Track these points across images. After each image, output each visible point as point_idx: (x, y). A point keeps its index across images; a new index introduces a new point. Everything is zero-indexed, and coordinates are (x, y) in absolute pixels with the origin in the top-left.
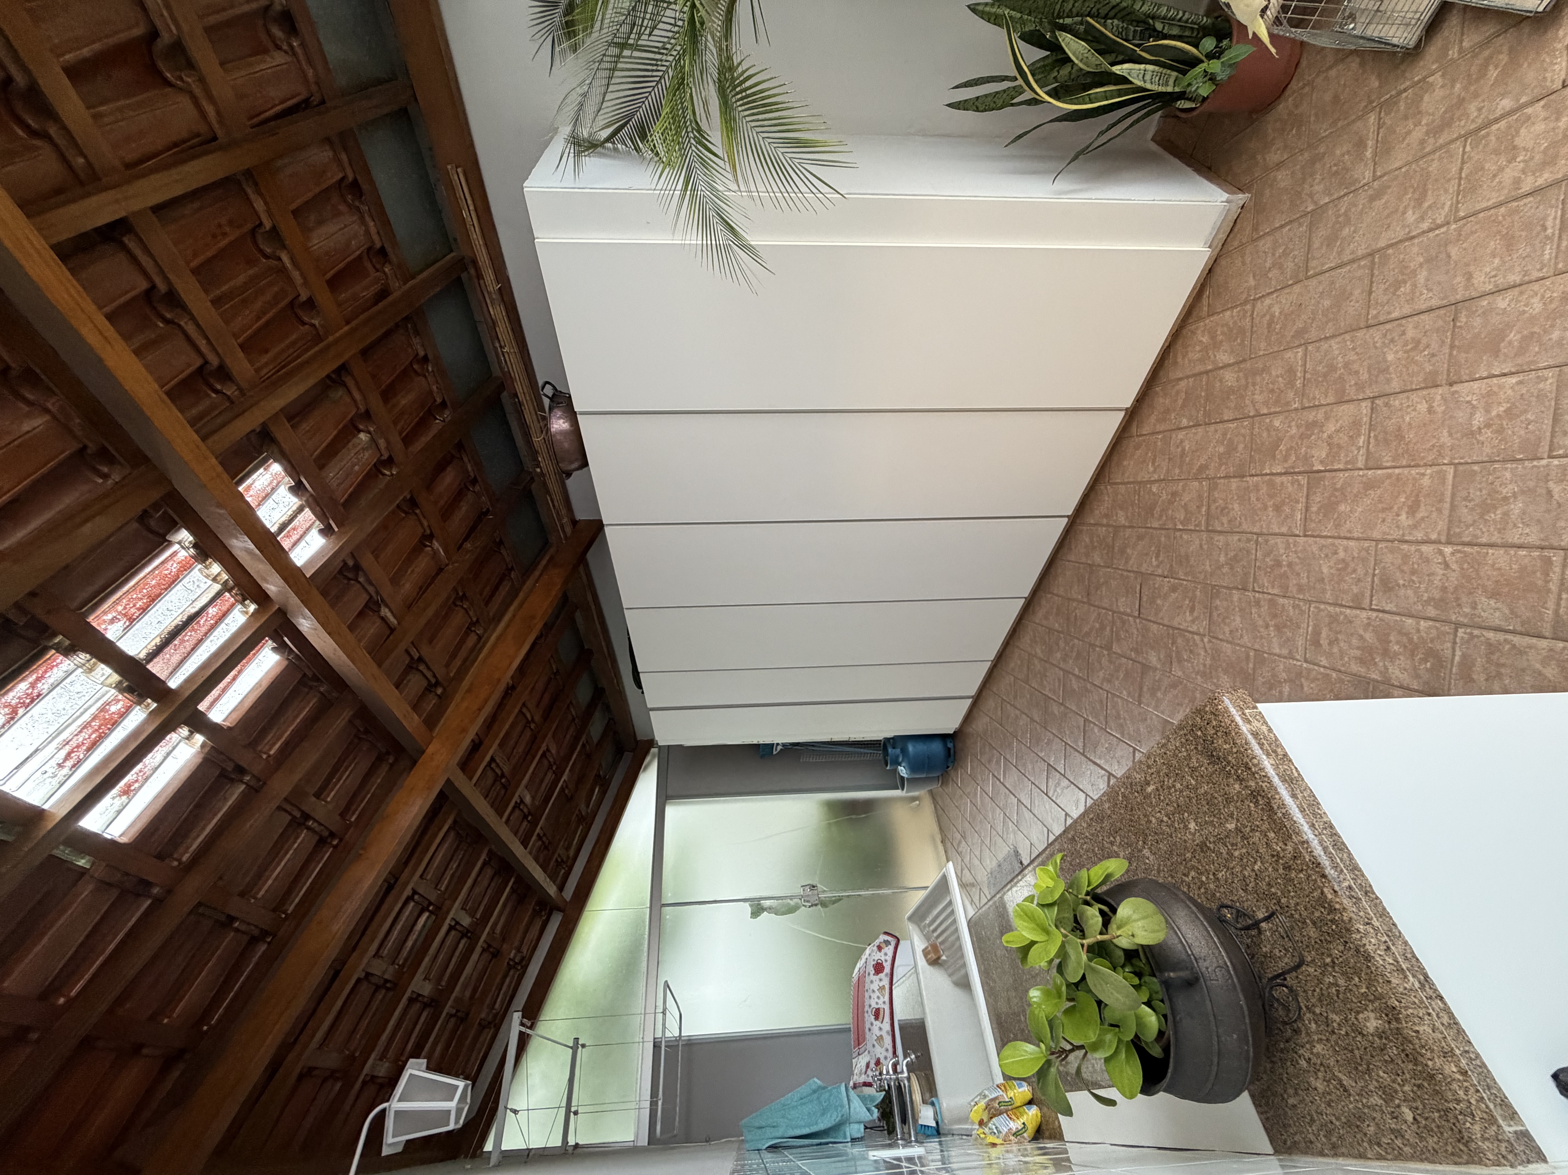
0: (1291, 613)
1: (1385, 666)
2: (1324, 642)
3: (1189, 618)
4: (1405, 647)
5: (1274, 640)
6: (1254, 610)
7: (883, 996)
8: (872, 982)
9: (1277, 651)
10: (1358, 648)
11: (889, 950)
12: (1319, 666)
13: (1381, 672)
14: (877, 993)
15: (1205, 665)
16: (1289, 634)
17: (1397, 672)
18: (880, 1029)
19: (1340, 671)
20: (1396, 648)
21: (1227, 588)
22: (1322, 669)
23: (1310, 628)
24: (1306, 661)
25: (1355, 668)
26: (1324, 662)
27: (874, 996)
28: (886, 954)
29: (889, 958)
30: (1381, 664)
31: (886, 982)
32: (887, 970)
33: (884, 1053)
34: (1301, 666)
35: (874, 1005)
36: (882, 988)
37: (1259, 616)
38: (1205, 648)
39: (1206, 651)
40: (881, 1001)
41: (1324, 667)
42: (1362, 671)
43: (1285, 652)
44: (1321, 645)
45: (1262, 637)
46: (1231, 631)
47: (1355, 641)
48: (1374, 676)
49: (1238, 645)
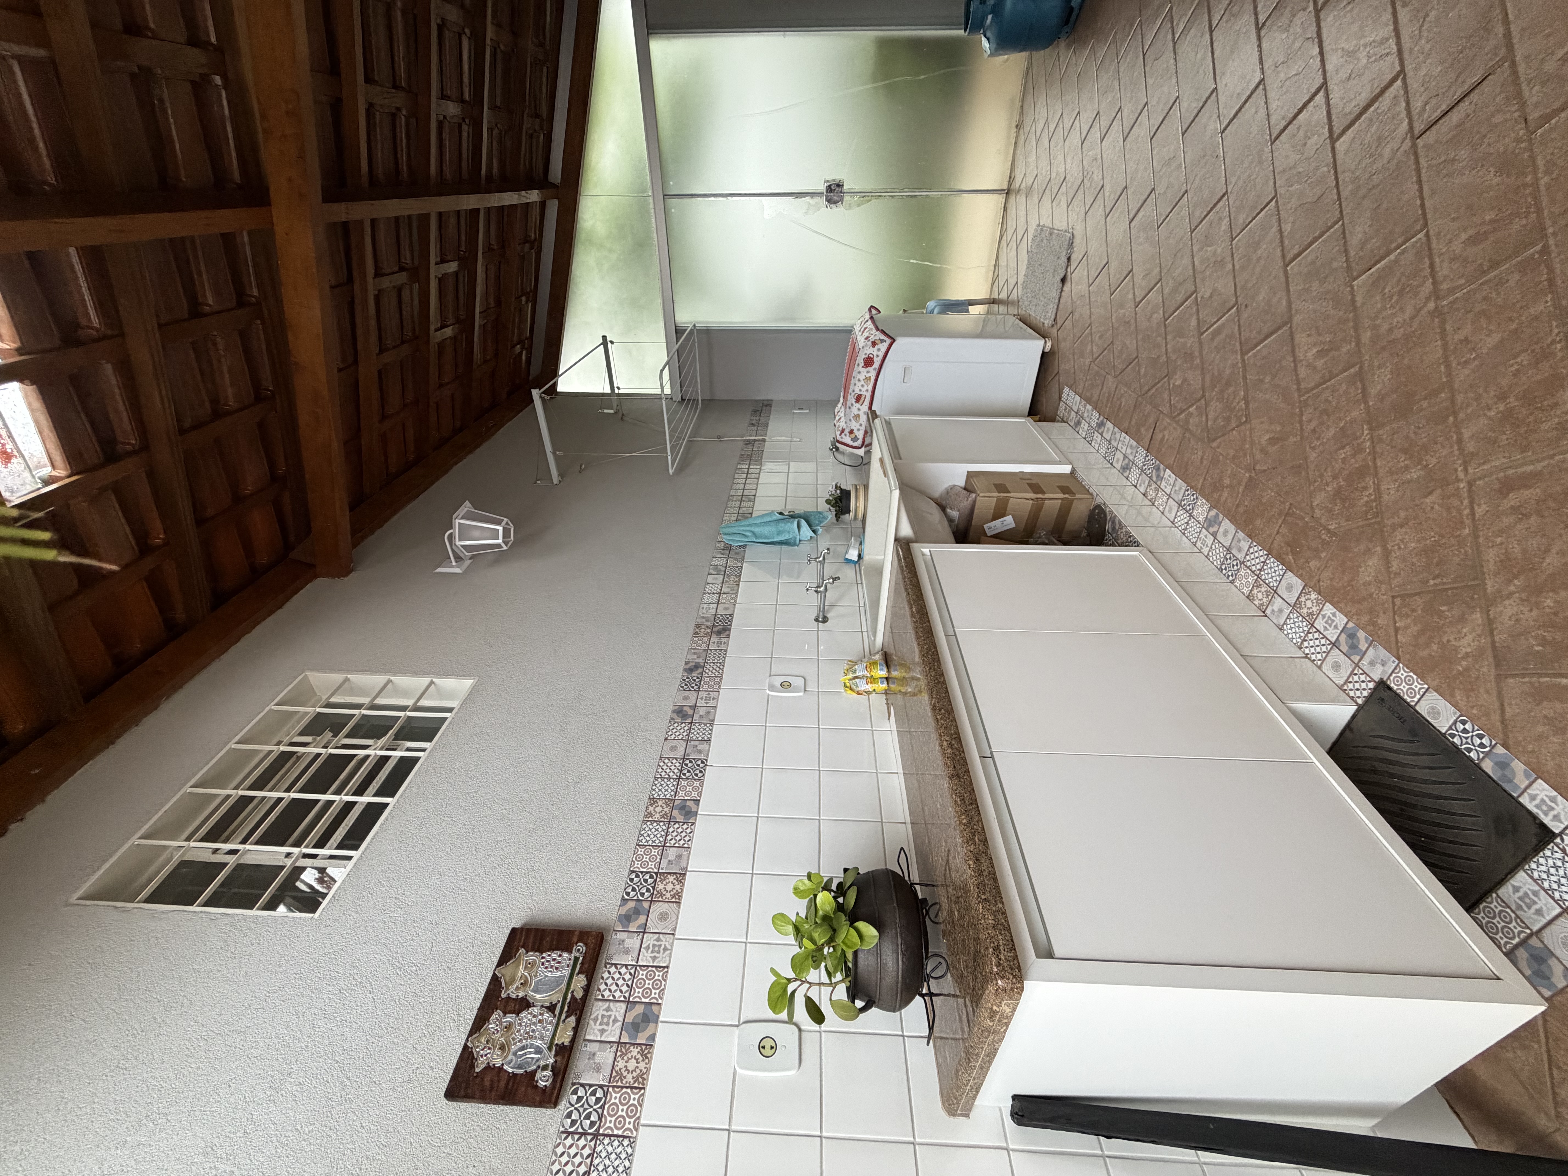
0: (1545, 426)
1: (1511, 594)
2: (1512, 500)
3: (1457, 246)
4: (1556, 614)
5: (1483, 421)
6: (1524, 358)
7: (868, 385)
8: (859, 372)
9: (1467, 433)
10: (1525, 551)
11: (883, 347)
12: (1472, 503)
13: (1499, 591)
14: (862, 382)
15: (1390, 330)
16: (1503, 440)
17: (1509, 612)
18: (859, 409)
19: (1476, 537)
20: (1549, 602)
21: (1551, 282)
22: (1467, 512)
23: (1529, 468)
24: (1470, 484)
25: (1491, 556)
26: (1479, 511)
27: (859, 384)
28: (879, 350)
29: (881, 354)
30: (1512, 588)
31: (873, 375)
32: (876, 365)
33: (858, 426)
34: (1458, 480)
35: (857, 392)
36: (868, 379)
37: (1516, 374)
38: (1418, 311)
39: (1412, 318)
40: (864, 389)
41: (1473, 513)
42: (1491, 566)
43: (1471, 447)
44: (1505, 496)
45: (1478, 398)
46: (1466, 340)
47: (1534, 543)
48: (1489, 583)
49: (1448, 366)
